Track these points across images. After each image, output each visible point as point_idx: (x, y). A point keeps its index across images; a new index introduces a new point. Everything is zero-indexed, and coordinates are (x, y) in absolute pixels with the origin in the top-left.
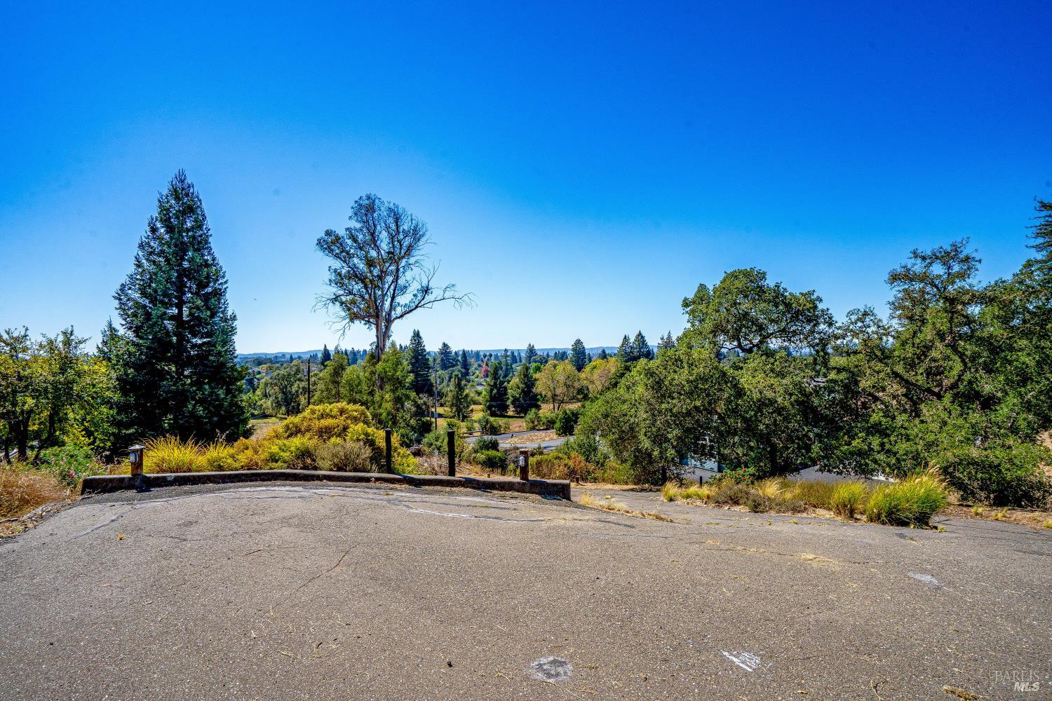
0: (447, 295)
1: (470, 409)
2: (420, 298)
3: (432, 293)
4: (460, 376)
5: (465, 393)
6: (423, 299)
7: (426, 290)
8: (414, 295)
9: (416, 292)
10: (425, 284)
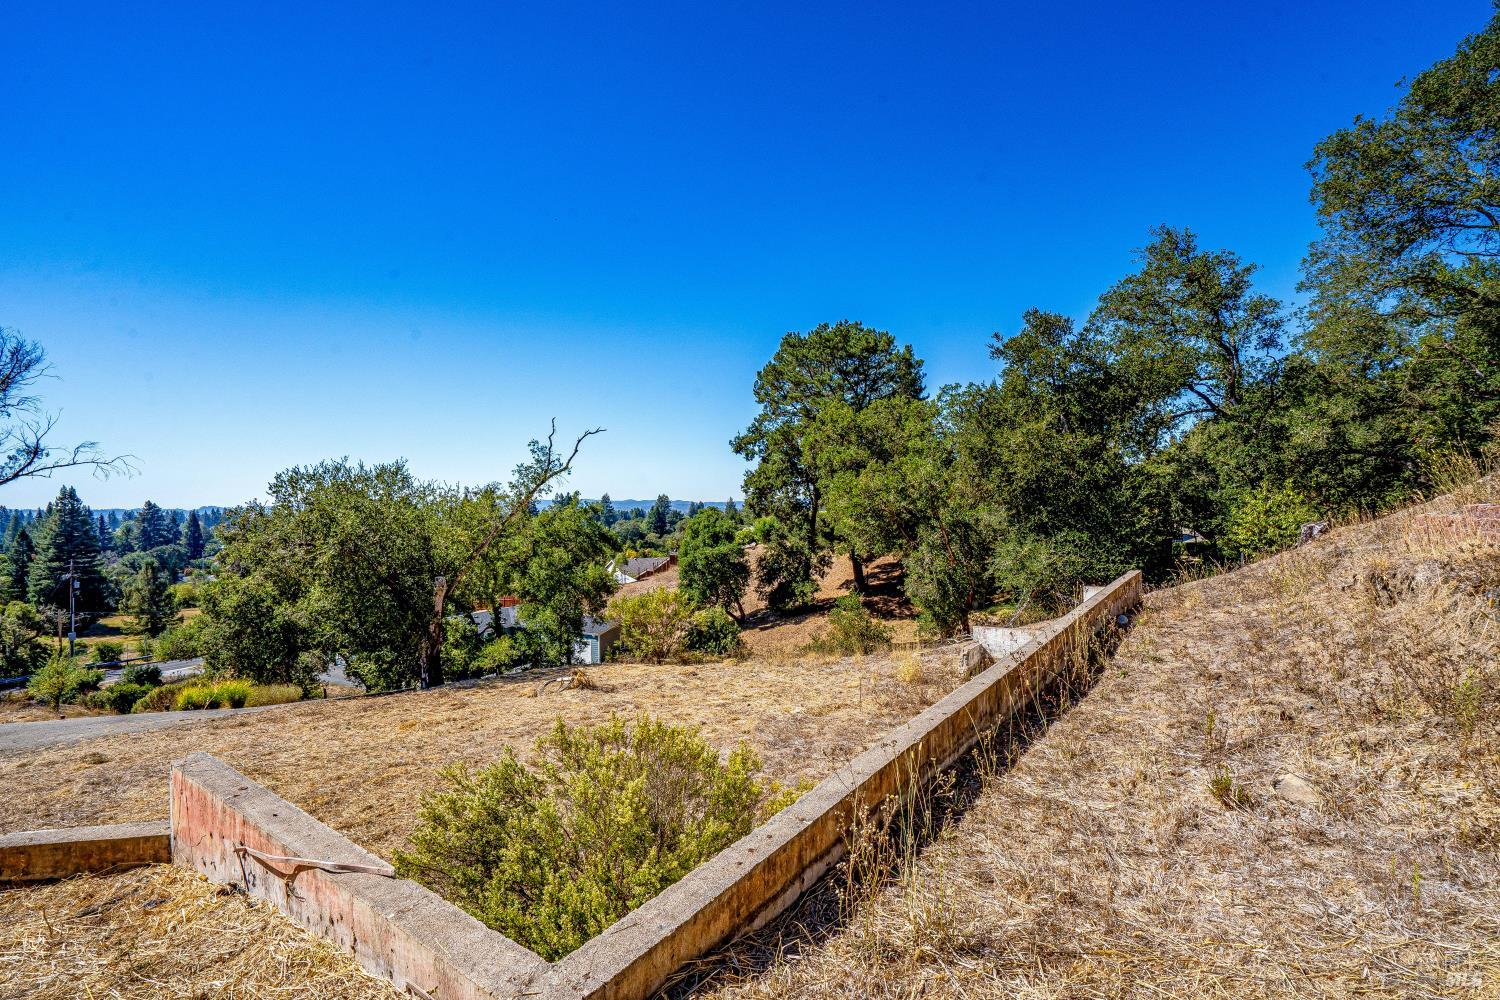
0: (80, 458)
1: (179, 615)
2: (22, 461)
3: (47, 455)
4: (156, 564)
5: (167, 593)
6: (30, 464)
7: (35, 452)
8: (10, 458)
9: (13, 453)
10: (32, 441)
